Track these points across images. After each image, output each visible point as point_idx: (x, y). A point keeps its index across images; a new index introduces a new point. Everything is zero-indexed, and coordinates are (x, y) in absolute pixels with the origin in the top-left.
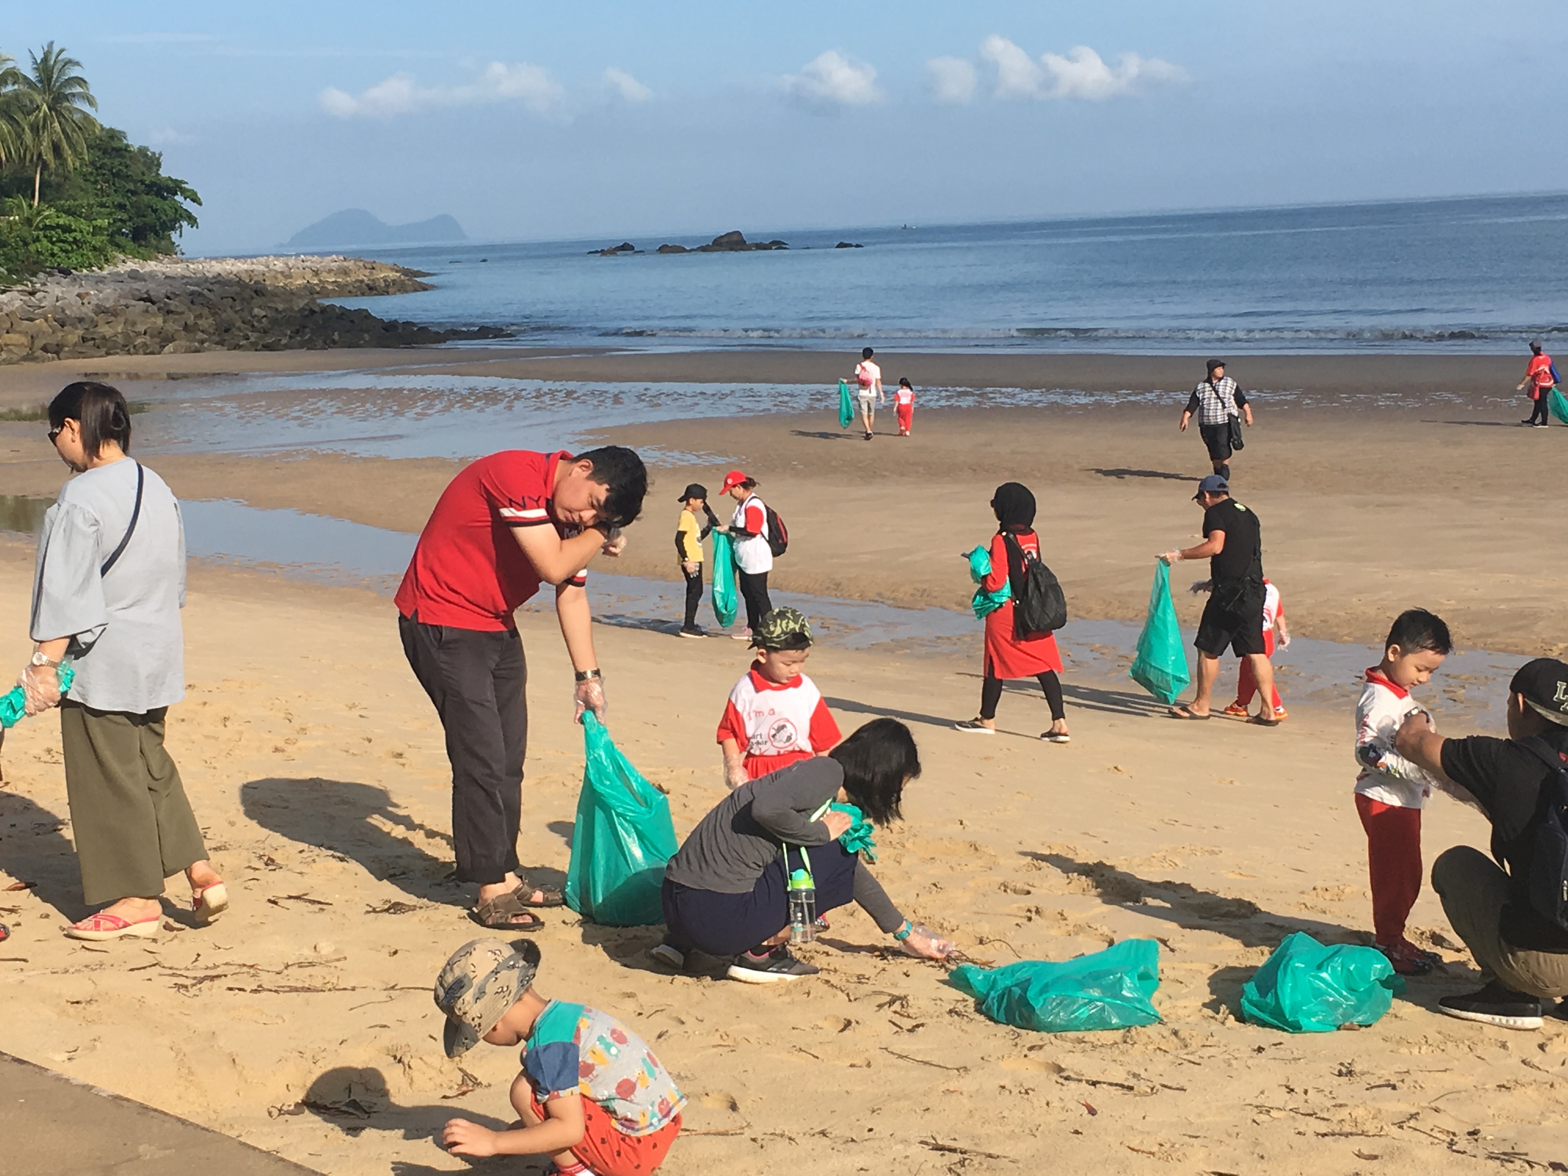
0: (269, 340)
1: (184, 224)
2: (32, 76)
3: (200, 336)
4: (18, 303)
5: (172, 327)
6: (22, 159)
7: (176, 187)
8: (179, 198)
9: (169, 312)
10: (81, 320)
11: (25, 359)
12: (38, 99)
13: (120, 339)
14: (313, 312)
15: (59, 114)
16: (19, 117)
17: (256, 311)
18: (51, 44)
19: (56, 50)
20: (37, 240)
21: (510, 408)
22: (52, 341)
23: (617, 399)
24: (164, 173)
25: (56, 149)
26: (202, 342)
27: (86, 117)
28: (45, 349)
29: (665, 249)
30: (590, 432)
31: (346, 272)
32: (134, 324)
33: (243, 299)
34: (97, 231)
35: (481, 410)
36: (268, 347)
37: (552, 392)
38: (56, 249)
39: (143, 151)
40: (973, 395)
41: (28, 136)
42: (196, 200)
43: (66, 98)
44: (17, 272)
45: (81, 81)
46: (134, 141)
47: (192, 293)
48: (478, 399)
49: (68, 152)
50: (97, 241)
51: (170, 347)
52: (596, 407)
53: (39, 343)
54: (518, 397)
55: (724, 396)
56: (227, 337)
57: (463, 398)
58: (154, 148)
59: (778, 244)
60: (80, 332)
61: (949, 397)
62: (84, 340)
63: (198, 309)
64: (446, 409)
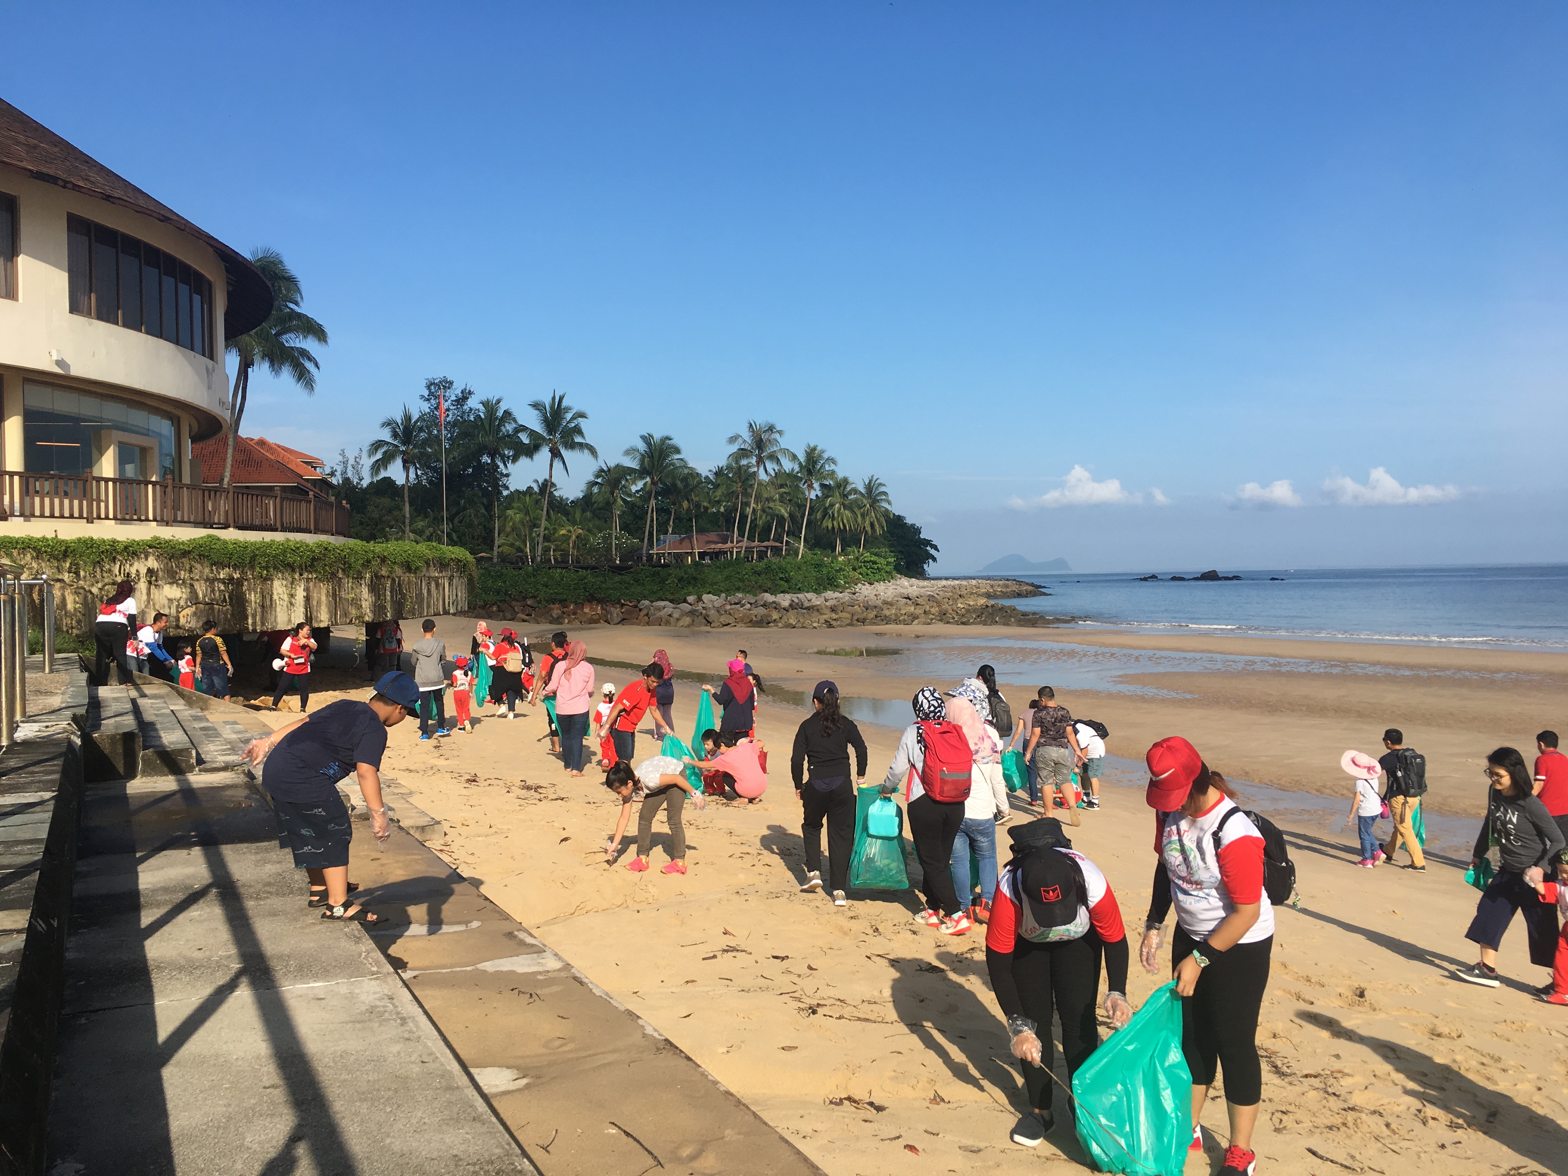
0: (964, 620)
1: (930, 561)
2: (863, 491)
3: (931, 616)
4: (847, 598)
5: (919, 611)
6: (856, 530)
7: (928, 543)
8: (928, 548)
9: (917, 604)
10: (875, 607)
11: (848, 625)
12: (865, 501)
13: (893, 617)
14: (987, 606)
15: (874, 509)
16: (856, 510)
17: (959, 605)
18: (872, 476)
19: (874, 479)
20: (861, 567)
21: (1080, 661)
22: (861, 617)
23: (1137, 659)
24: (922, 536)
25: (872, 525)
26: (932, 619)
27: (887, 510)
28: (858, 620)
29: (1174, 579)
30: (1120, 676)
31: (1007, 586)
32: (900, 610)
33: (954, 599)
34: (888, 564)
35: (1065, 661)
36: (963, 623)
37: (1103, 654)
38: (869, 572)
39: (913, 525)
40: (1340, 666)
41: (859, 519)
42: (937, 549)
43: (878, 501)
44: (848, 583)
45: (885, 493)
46: (909, 521)
47: (929, 596)
48: (1064, 655)
49: (877, 527)
50: (888, 569)
51: (916, 622)
52: (1125, 663)
53: (855, 618)
54: (1085, 655)
55: (1195, 660)
56: (944, 617)
57: (1057, 654)
58: (918, 525)
59: (1236, 578)
60: (875, 613)
61: (1325, 667)
62: (876, 616)
63: (931, 604)
64: (1047, 660)
